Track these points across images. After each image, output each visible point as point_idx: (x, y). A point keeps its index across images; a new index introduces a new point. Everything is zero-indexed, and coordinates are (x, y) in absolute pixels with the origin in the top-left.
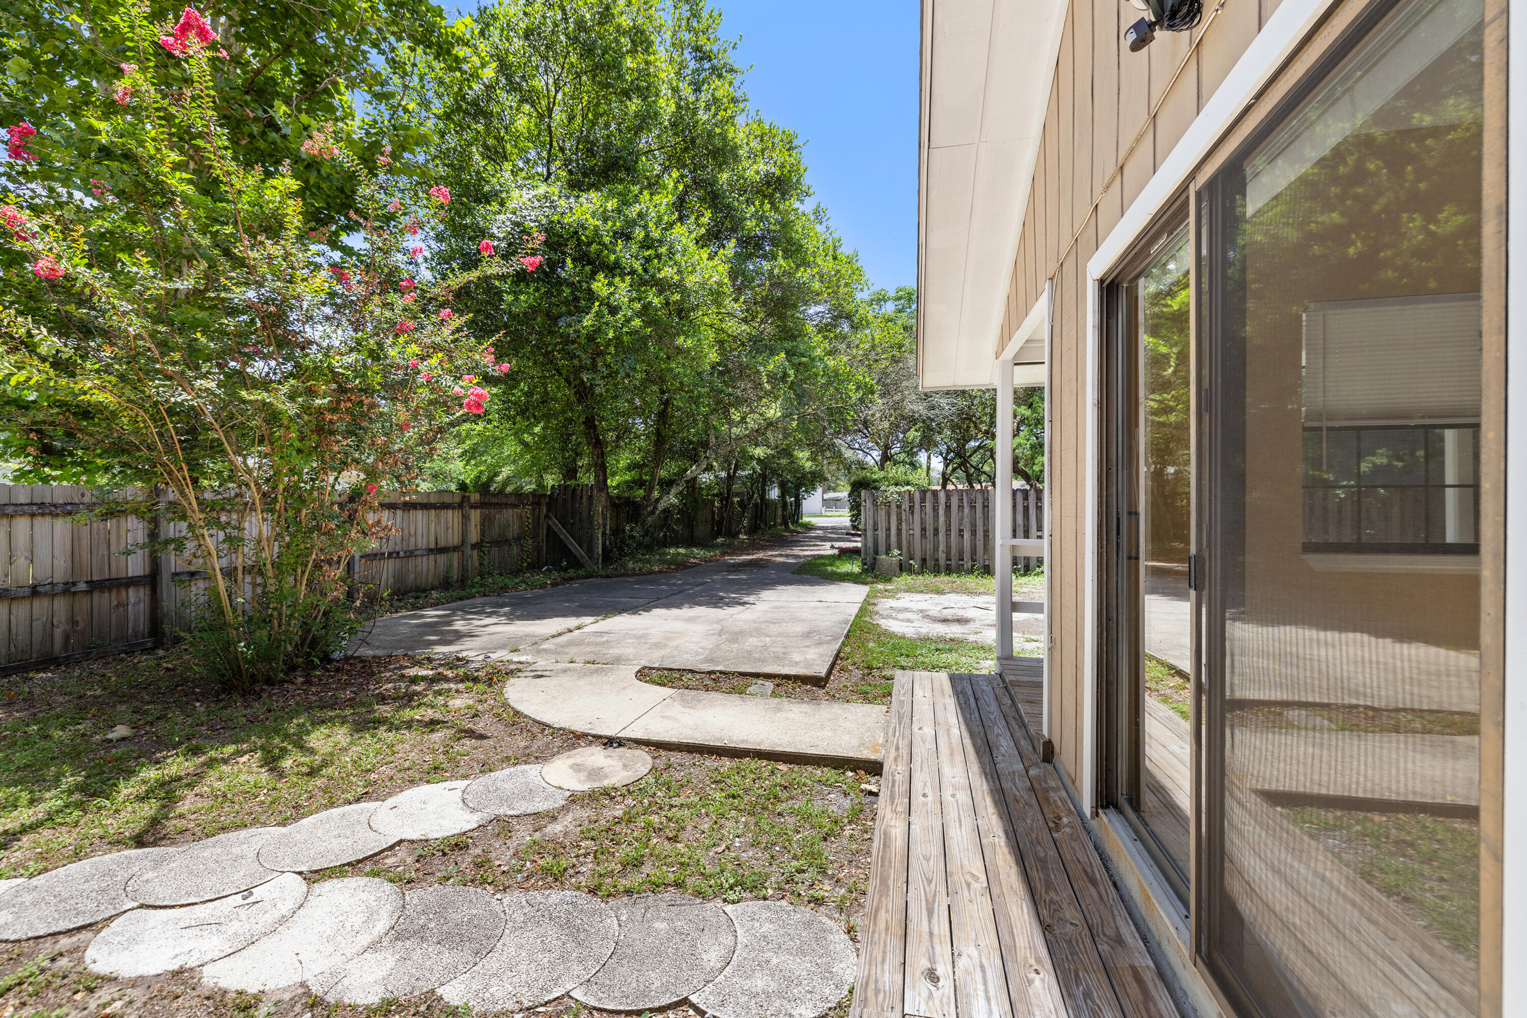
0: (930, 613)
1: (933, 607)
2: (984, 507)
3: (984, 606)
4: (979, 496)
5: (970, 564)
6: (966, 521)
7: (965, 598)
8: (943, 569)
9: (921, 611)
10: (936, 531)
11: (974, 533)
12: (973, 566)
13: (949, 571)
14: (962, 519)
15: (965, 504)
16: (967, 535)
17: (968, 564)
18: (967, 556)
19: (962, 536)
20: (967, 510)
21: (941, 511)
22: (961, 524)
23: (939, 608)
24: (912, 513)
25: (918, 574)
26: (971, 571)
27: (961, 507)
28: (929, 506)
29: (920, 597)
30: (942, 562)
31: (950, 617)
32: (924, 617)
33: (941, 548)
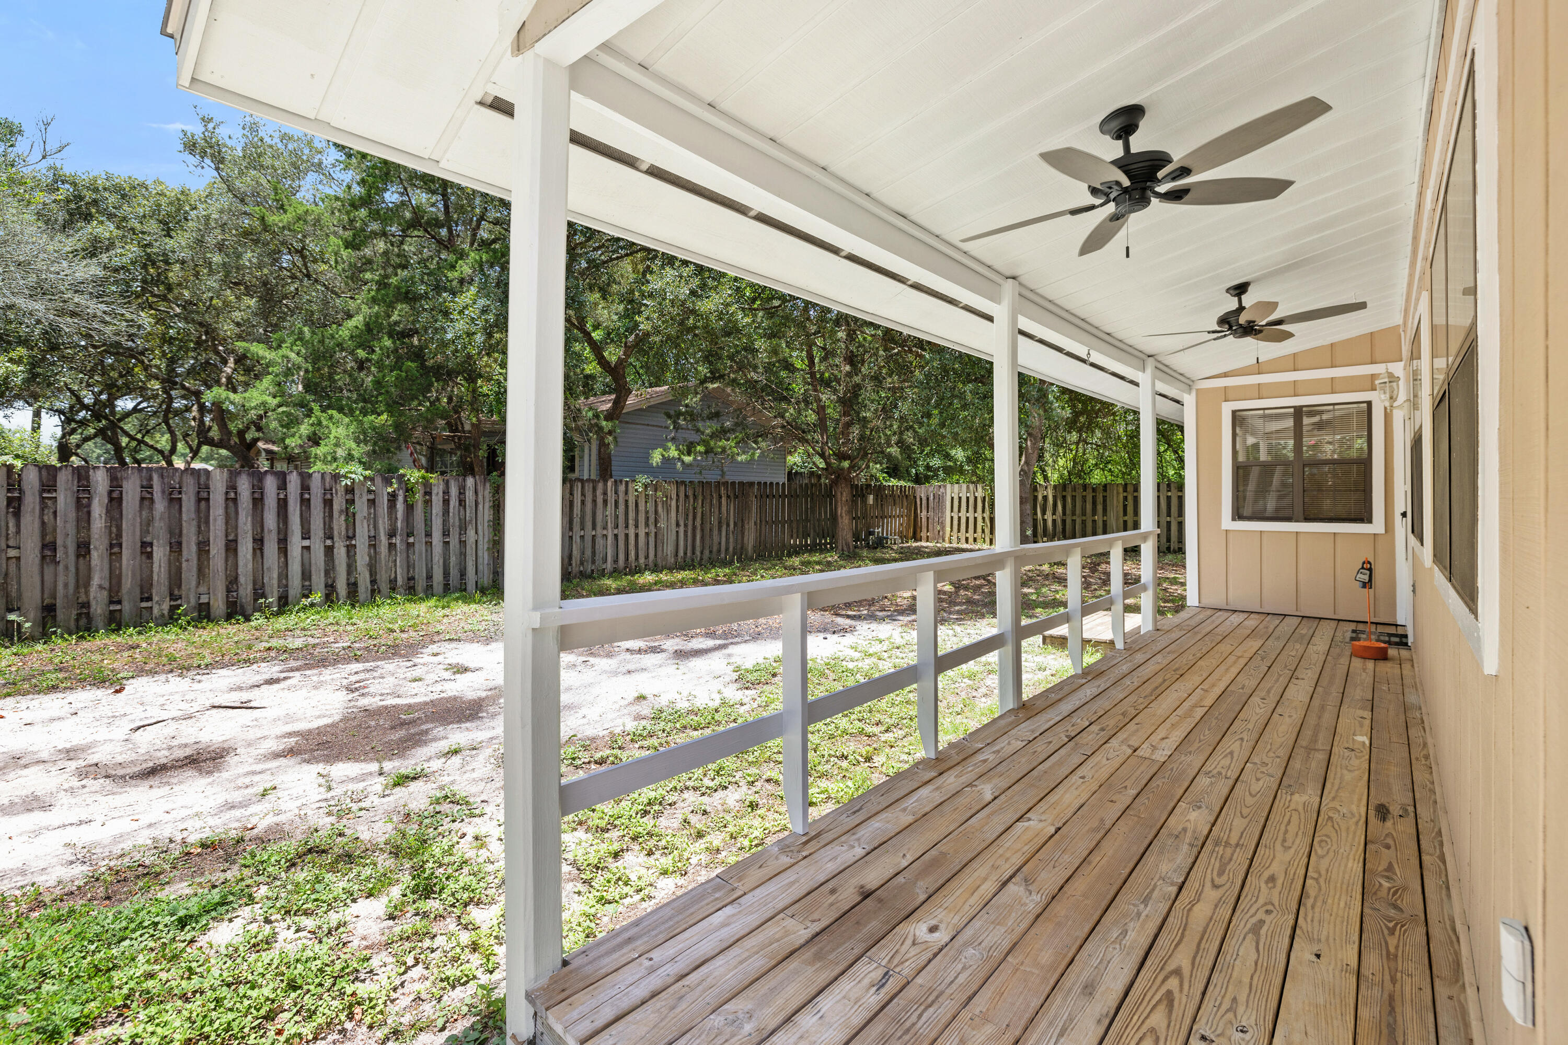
0: (100, 755)
1: (103, 734)
2: (199, 500)
3: (235, 698)
4: (189, 482)
5: (166, 607)
6: (160, 527)
7: (177, 684)
8: (99, 621)
9: (70, 753)
10: (83, 549)
11: (176, 547)
12: (173, 609)
13: (115, 623)
14: (149, 522)
15: (157, 495)
16: (160, 553)
17: (161, 606)
18: (160, 591)
19: (150, 556)
20: (160, 505)
21: (98, 509)
22: (145, 530)
23: (121, 730)
24: (17, 514)
25: (33, 639)
26: (171, 618)
27: (146, 500)
28: (64, 498)
29: (52, 704)
30: (99, 607)
31: (163, 757)
32: (82, 774)
33: (96, 581)
